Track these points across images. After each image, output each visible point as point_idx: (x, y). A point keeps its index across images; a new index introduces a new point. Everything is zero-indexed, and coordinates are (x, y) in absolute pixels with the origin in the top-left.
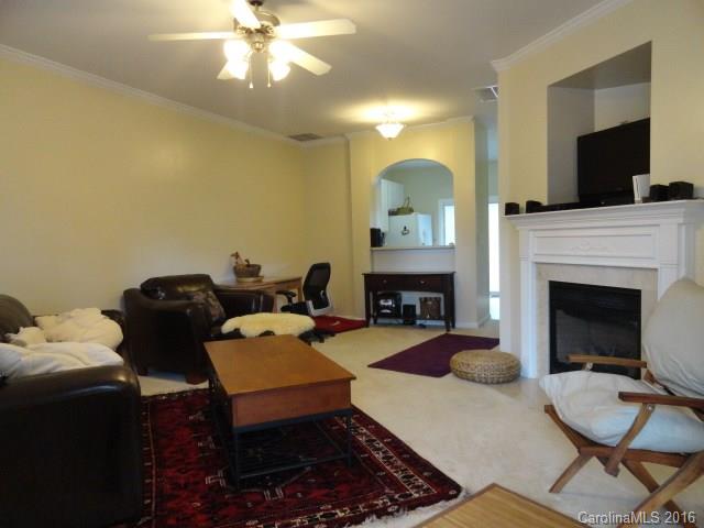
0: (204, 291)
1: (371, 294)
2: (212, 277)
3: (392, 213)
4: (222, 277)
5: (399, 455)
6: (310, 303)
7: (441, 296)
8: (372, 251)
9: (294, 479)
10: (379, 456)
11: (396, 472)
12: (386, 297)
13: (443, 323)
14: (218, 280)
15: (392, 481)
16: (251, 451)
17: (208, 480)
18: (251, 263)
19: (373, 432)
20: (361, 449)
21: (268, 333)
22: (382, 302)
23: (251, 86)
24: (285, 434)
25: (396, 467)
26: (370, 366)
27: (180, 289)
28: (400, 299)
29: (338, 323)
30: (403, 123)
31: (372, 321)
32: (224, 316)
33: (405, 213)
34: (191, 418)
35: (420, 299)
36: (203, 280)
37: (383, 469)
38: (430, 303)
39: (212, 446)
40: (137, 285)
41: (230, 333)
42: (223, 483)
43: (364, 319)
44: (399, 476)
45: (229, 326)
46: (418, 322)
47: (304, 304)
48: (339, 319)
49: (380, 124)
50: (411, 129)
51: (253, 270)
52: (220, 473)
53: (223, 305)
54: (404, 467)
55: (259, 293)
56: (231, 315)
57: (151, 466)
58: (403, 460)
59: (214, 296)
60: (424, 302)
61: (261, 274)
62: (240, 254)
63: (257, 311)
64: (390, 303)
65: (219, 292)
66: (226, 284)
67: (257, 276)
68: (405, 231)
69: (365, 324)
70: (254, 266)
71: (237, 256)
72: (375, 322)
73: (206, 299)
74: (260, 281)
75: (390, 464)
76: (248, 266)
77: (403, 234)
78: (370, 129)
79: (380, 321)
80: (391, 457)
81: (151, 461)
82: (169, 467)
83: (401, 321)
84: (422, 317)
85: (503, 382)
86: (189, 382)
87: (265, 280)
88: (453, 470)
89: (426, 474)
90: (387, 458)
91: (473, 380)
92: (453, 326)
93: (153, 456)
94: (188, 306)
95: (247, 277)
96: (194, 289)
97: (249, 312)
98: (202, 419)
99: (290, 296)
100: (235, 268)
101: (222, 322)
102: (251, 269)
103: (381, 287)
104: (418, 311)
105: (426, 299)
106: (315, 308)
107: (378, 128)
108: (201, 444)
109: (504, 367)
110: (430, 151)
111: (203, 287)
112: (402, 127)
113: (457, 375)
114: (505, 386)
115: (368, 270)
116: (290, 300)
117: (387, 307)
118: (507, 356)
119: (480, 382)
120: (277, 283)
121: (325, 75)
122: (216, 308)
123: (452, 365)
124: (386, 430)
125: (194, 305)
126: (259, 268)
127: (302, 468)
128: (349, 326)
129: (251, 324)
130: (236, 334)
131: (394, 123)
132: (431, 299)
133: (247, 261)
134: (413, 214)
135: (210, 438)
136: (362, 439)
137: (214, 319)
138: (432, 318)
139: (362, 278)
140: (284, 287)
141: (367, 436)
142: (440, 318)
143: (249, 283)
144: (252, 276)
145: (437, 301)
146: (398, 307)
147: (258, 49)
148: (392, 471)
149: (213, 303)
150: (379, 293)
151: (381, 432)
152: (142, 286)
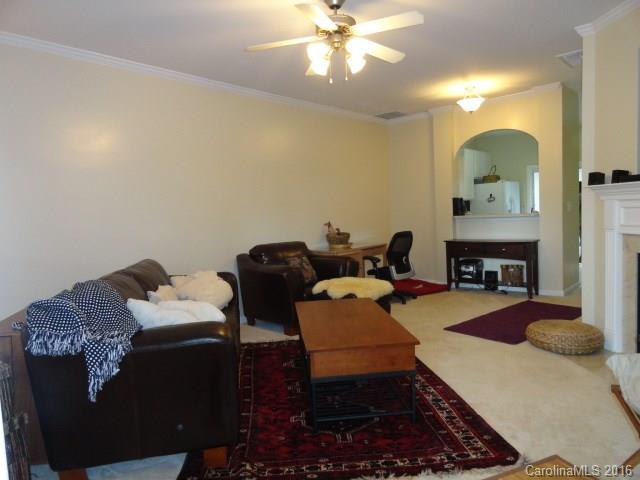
0: (299, 257)
1: (453, 260)
2: (307, 244)
3: (477, 182)
4: (316, 244)
5: (462, 416)
6: (393, 268)
7: (523, 263)
8: (454, 220)
9: (364, 426)
10: (443, 416)
11: (458, 432)
12: (468, 263)
13: (524, 290)
14: (312, 246)
15: (452, 440)
16: (329, 398)
17: (293, 419)
18: (341, 231)
19: (441, 393)
20: (428, 407)
21: (351, 296)
22: (463, 268)
23: (331, 82)
24: (360, 386)
25: (458, 428)
26: (447, 329)
27: (280, 255)
28: (482, 265)
29: (421, 286)
30: (483, 96)
31: (453, 285)
32: (316, 278)
33: (491, 181)
34: (285, 365)
35: (502, 266)
36: (300, 246)
37: (446, 428)
38: (512, 270)
39: (299, 391)
40: (247, 251)
41: (319, 294)
42: (304, 423)
43: (446, 283)
44: (459, 436)
45: (318, 288)
46: (500, 288)
47: (388, 268)
48: (421, 282)
49: (462, 98)
50: (492, 100)
51: (342, 238)
52: (303, 415)
53: (315, 268)
54: (465, 428)
55: (346, 258)
56: (321, 278)
57: (250, 403)
58: (466, 422)
59: (307, 261)
60: (505, 268)
61: (350, 241)
62: (332, 223)
63: (344, 275)
64: (471, 269)
65: (313, 257)
66: (319, 250)
67: (347, 243)
68: (491, 198)
69: (447, 288)
70: (344, 234)
71: (329, 225)
72: (457, 286)
73: (301, 264)
74: (349, 248)
75: (453, 423)
76: (339, 234)
77: (489, 201)
78: (452, 103)
79: (461, 285)
80: (454, 418)
81: (250, 397)
82: (264, 405)
83: (483, 286)
84: (504, 283)
85: (582, 354)
86: (286, 333)
87: (353, 247)
88: (514, 437)
89: (485, 437)
90: (451, 418)
91: (550, 350)
92: (537, 293)
93: (253, 394)
94: (284, 270)
95: (337, 244)
96: (292, 254)
97: (337, 275)
98: (293, 366)
99: (375, 261)
100: (328, 236)
101: (313, 284)
102: (341, 237)
103: (462, 253)
104: (500, 278)
105: (507, 267)
106: (398, 272)
107: (458, 103)
108: (289, 388)
109: (584, 339)
110: (514, 120)
111: (299, 253)
112: (483, 100)
113: (532, 344)
114: (584, 358)
115: (450, 238)
116: (375, 265)
117: (469, 273)
118: (590, 328)
119: (557, 352)
120: (365, 249)
121: (399, 63)
122: (309, 271)
123: (528, 334)
124: (453, 391)
125: (289, 270)
126: (347, 236)
127: (372, 418)
128: (432, 289)
129: (336, 287)
130: (324, 296)
131: (475, 97)
132: (512, 266)
133: (338, 229)
134: (499, 182)
135: (297, 384)
136: (429, 398)
137: (307, 281)
138: (514, 285)
139: (444, 245)
140: (369, 253)
141: (434, 396)
142: (522, 285)
143: (340, 250)
144: (341, 243)
145: (520, 268)
146: (479, 273)
147: (337, 48)
148: (453, 431)
149: (306, 267)
150: (461, 259)
151: (448, 393)
152: (250, 251)
